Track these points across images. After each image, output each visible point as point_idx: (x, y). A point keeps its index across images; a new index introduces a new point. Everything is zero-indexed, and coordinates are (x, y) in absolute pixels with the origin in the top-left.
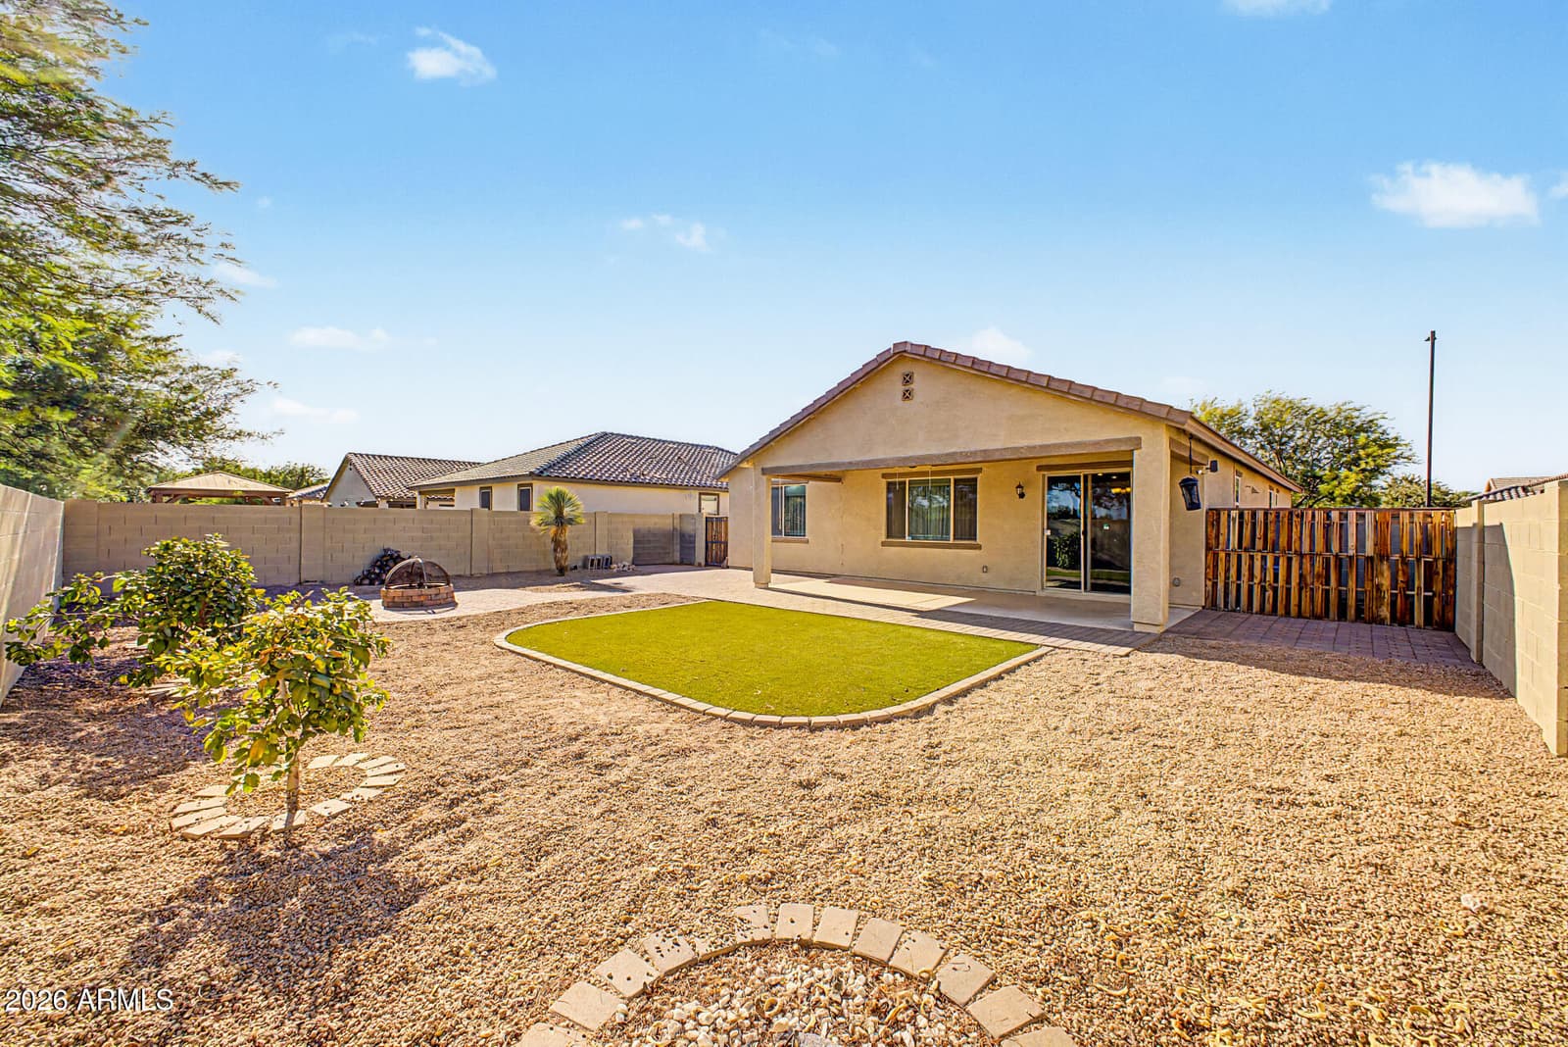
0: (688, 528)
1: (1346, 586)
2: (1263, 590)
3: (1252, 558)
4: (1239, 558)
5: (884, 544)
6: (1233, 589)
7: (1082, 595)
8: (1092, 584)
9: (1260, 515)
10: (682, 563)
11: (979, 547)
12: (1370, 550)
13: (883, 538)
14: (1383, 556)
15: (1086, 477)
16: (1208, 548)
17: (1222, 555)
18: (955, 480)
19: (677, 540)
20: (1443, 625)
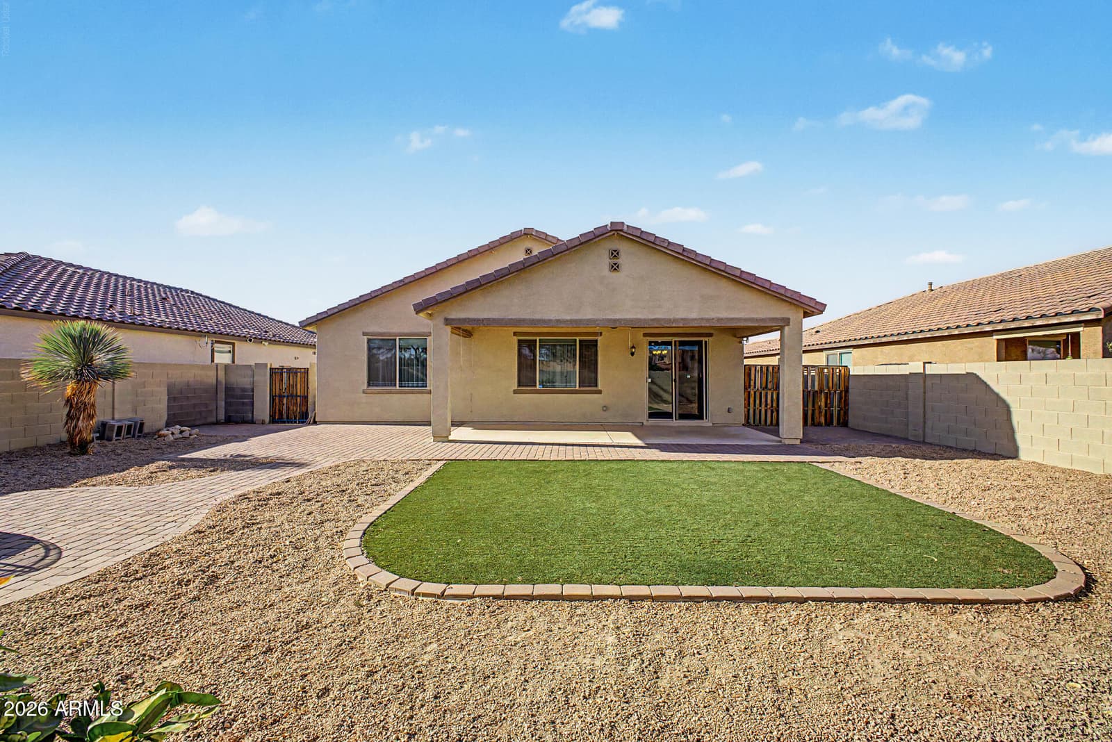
0: (243, 381)
1: (807, 407)
2: (772, 412)
3: (767, 393)
4: (761, 393)
5: (515, 392)
6: (757, 412)
7: (674, 423)
8: (680, 414)
9: (770, 369)
10: (229, 421)
11: (600, 392)
12: (816, 388)
13: (515, 387)
14: (821, 391)
15: (675, 342)
16: (745, 389)
17: (752, 393)
18: (580, 341)
19: (222, 395)
20: (844, 423)
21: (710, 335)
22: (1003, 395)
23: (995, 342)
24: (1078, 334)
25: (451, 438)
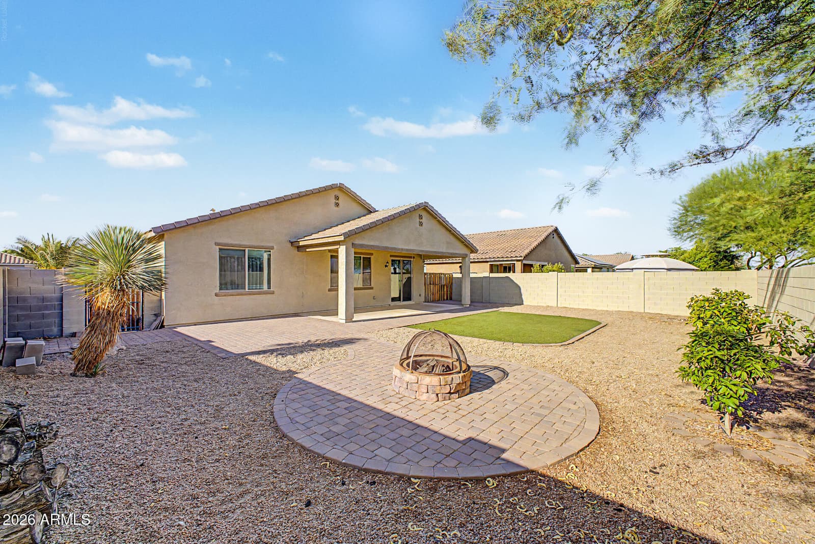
5: (329, 290)
11: (372, 288)
13: (329, 286)
16: (425, 284)
18: (363, 258)
20: (451, 299)
21: (414, 258)
22: (518, 284)
23: (489, 266)
24: (514, 264)
25: (353, 320)
